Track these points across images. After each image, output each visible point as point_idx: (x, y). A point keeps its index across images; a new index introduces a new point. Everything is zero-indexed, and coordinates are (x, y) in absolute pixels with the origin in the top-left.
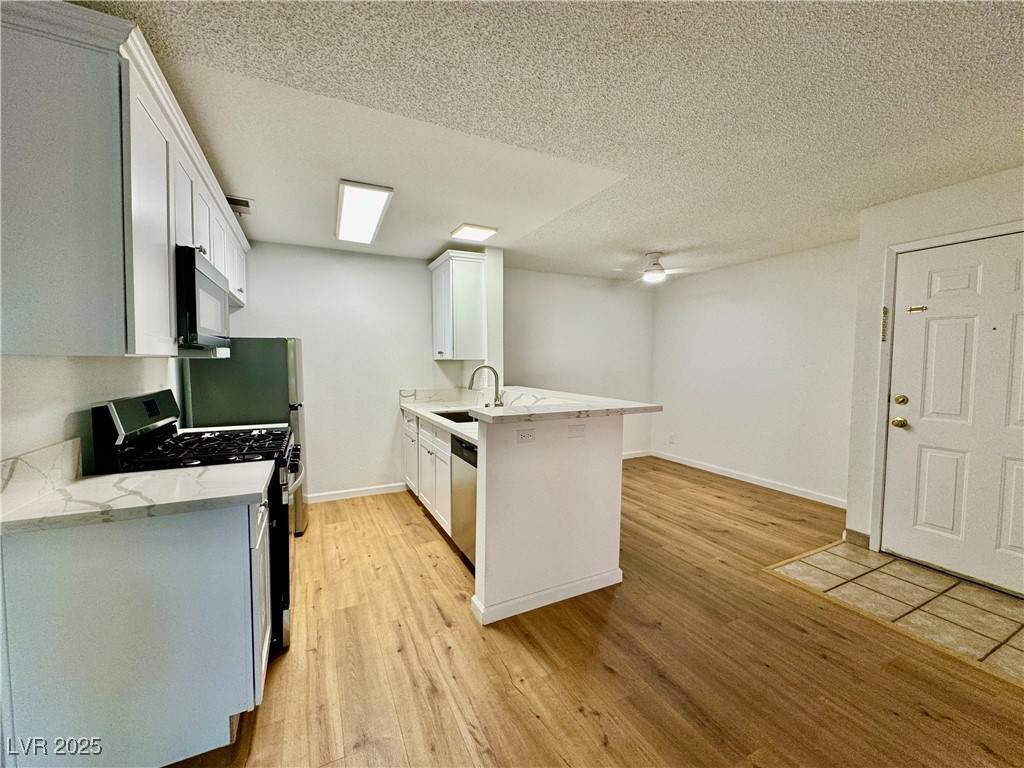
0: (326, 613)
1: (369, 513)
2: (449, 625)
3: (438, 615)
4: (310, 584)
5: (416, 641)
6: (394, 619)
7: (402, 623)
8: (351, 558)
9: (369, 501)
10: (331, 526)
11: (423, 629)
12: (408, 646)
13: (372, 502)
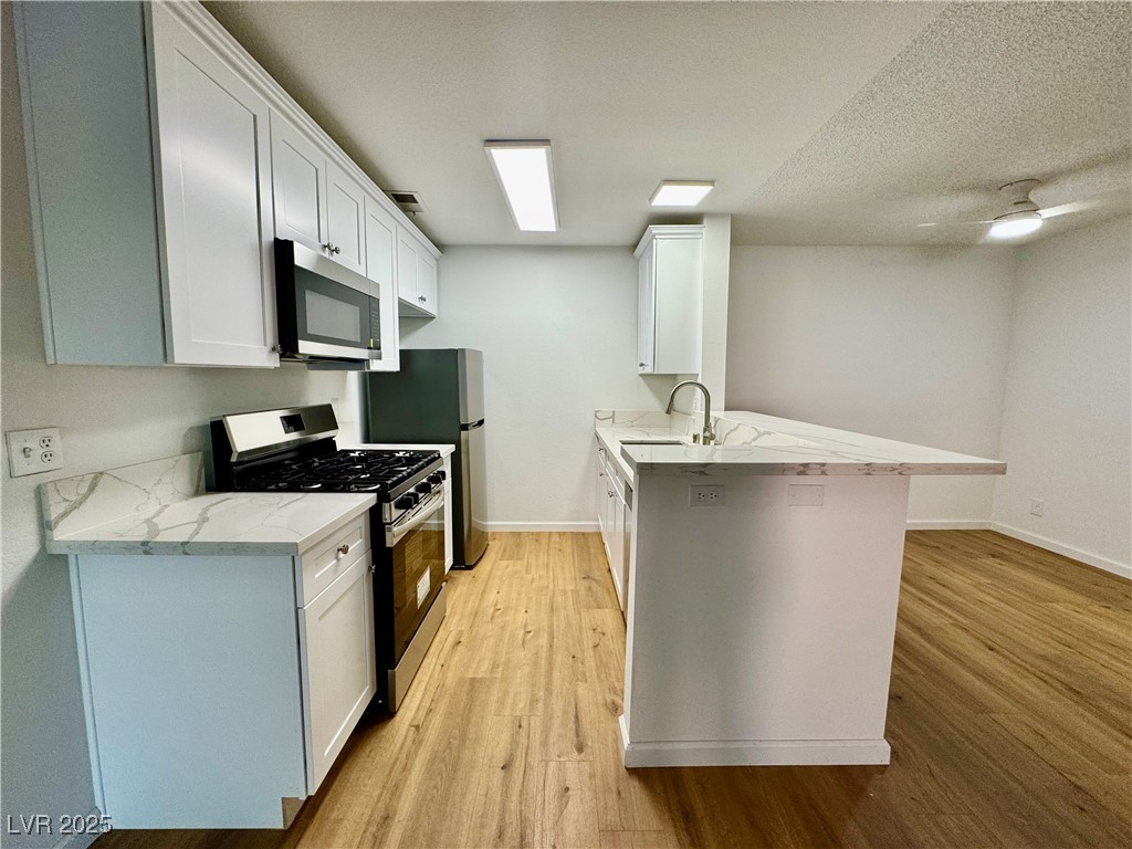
0: (451, 678)
1: (548, 555)
2: (580, 749)
3: (572, 725)
4: (453, 633)
5: (529, 759)
6: (518, 713)
7: (524, 724)
8: (506, 609)
9: (555, 539)
10: (504, 563)
11: (545, 744)
12: (518, 763)
13: (558, 539)
